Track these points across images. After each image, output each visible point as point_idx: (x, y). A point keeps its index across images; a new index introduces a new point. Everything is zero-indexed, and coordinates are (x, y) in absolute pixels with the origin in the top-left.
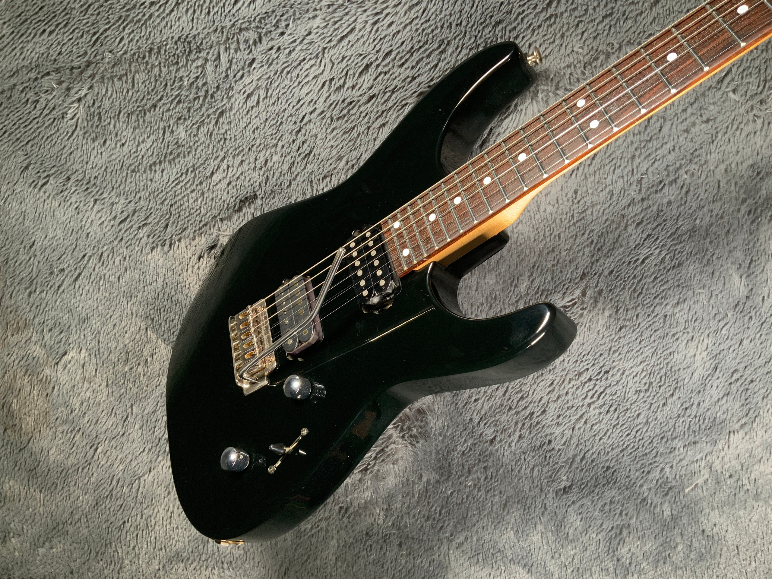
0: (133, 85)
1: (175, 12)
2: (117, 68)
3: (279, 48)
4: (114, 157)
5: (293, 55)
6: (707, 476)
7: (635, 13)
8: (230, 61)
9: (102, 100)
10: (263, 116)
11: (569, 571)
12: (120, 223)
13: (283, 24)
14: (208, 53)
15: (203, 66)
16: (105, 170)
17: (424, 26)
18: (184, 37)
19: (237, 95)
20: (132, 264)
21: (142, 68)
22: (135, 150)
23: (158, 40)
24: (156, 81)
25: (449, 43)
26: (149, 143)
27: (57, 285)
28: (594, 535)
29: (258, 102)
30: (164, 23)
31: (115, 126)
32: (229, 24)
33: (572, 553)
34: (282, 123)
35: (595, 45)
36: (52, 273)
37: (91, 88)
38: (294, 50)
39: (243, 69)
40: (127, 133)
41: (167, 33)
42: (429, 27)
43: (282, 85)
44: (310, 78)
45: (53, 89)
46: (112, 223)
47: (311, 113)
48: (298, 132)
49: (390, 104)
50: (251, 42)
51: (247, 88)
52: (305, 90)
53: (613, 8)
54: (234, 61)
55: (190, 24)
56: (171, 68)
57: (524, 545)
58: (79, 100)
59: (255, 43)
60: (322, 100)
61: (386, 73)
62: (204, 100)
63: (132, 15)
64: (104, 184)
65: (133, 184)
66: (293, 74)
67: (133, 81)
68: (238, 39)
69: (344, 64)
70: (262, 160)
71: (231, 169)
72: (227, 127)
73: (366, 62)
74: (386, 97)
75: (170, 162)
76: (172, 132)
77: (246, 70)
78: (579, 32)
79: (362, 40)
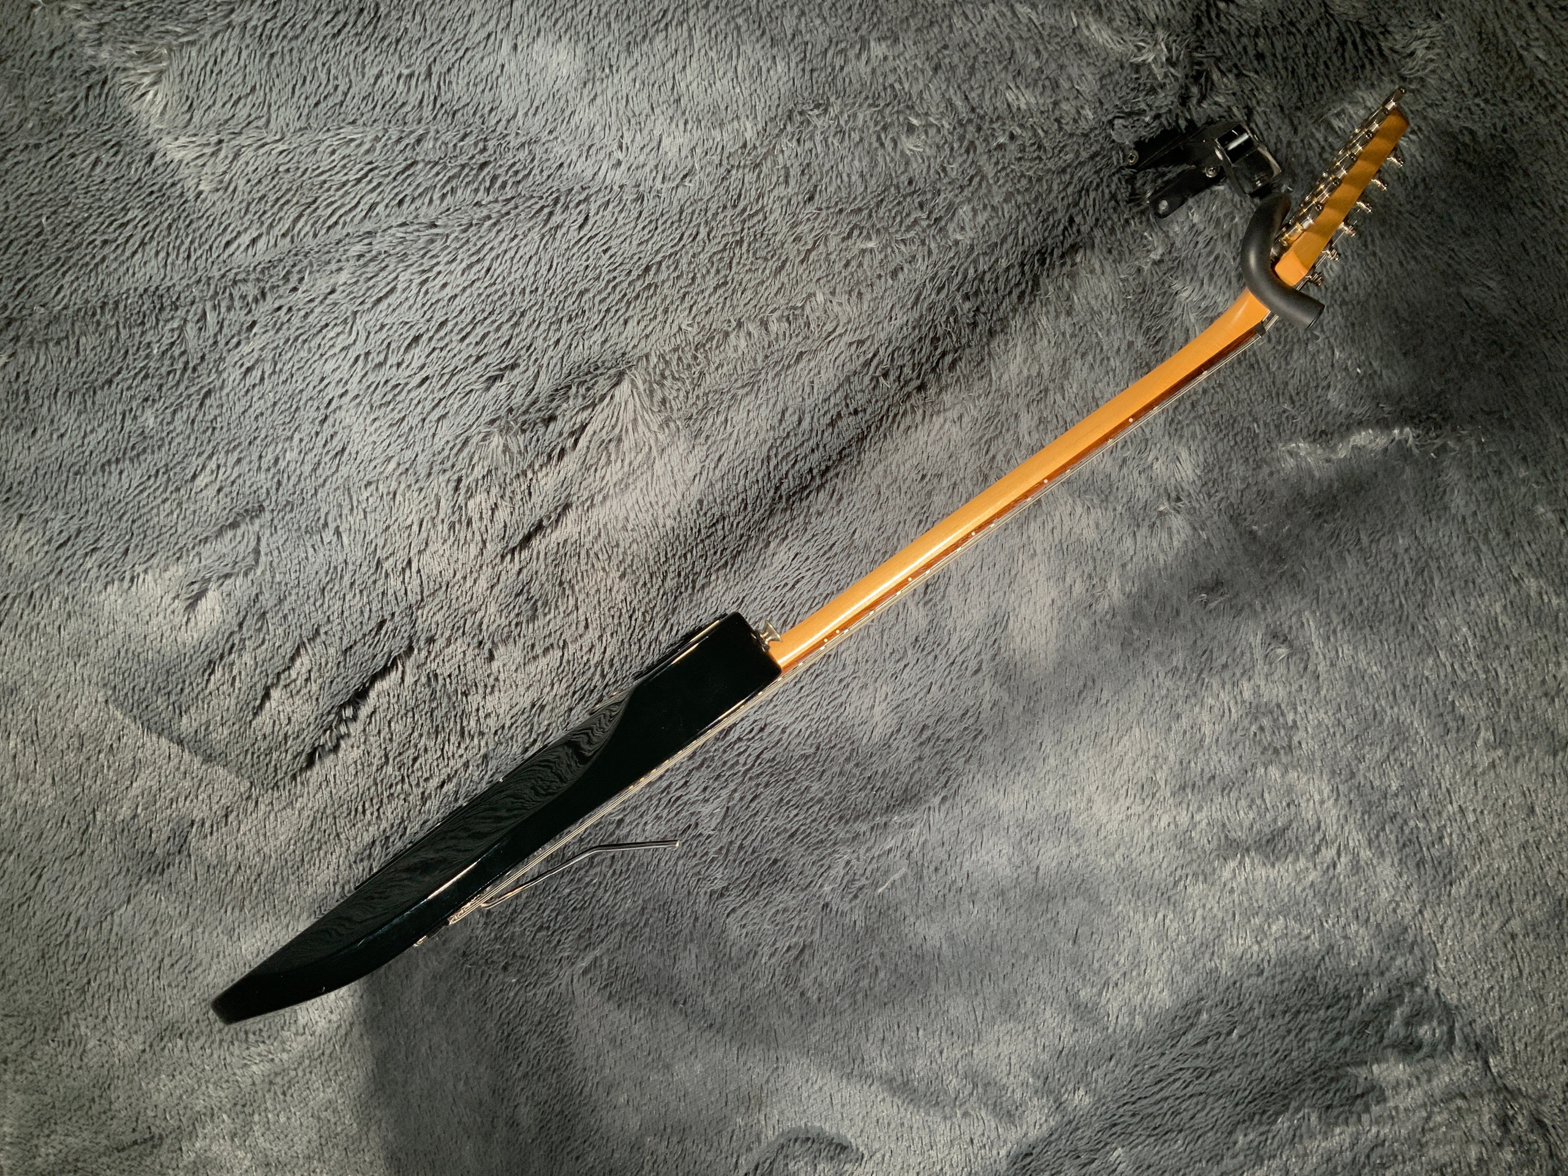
0: (78, 353)
1: (139, 255)
2: (52, 328)
3: (290, 309)
4: (47, 453)
5: (310, 319)
6: (904, 869)
7: (753, 283)
8: (221, 324)
9: (30, 374)
10: (270, 398)
12: (58, 548)
13: (294, 278)
14: (188, 311)
15: (181, 328)
16: (35, 471)
17: (488, 291)
18: (152, 289)
19: (230, 369)
20: (77, 608)
21: (91, 328)
22: (79, 443)
23: (115, 292)
24: (112, 348)
25: (522, 314)
26: (101, 432)
29: (262, 379)
30: (123, 269)
31: (49, 410)
32: (217, 275)
34: (298, 408)
35: (706, 322)
37: (13, 355)
38: (312, 311)
39: (239, 333)
40: (68, 419)
41: (128, 282)
42: (496, 292)
44: (337, 350)
46: (46, 548)
47: (341, 396)
48: (323, 421)
49: (449, 389)
50: (250, 299)
51: (245, 360)
52: (331, 365)
53: (726, 276)
54: (226, 323)
55: (162, 271)
56: (134, 330)
57: (673, 971)
59: (256, 300)
60: (356, 379)
61: (442, 349)
62: (183, 374)
63: (75, 258)
64: (34, 493)
65: (77, 492)
66: (312, 344)
67: (77, 348)
68: (231, 295)
69: (383, 334)
70: (269, 458)
71: (222, 470)
72: (217, 412)
73: (413, 333)
74: (443, 381)
75: (131, 460)
76: (135, 418)
77: (244, 336)
78: (686, 305)
79: (406, 305)
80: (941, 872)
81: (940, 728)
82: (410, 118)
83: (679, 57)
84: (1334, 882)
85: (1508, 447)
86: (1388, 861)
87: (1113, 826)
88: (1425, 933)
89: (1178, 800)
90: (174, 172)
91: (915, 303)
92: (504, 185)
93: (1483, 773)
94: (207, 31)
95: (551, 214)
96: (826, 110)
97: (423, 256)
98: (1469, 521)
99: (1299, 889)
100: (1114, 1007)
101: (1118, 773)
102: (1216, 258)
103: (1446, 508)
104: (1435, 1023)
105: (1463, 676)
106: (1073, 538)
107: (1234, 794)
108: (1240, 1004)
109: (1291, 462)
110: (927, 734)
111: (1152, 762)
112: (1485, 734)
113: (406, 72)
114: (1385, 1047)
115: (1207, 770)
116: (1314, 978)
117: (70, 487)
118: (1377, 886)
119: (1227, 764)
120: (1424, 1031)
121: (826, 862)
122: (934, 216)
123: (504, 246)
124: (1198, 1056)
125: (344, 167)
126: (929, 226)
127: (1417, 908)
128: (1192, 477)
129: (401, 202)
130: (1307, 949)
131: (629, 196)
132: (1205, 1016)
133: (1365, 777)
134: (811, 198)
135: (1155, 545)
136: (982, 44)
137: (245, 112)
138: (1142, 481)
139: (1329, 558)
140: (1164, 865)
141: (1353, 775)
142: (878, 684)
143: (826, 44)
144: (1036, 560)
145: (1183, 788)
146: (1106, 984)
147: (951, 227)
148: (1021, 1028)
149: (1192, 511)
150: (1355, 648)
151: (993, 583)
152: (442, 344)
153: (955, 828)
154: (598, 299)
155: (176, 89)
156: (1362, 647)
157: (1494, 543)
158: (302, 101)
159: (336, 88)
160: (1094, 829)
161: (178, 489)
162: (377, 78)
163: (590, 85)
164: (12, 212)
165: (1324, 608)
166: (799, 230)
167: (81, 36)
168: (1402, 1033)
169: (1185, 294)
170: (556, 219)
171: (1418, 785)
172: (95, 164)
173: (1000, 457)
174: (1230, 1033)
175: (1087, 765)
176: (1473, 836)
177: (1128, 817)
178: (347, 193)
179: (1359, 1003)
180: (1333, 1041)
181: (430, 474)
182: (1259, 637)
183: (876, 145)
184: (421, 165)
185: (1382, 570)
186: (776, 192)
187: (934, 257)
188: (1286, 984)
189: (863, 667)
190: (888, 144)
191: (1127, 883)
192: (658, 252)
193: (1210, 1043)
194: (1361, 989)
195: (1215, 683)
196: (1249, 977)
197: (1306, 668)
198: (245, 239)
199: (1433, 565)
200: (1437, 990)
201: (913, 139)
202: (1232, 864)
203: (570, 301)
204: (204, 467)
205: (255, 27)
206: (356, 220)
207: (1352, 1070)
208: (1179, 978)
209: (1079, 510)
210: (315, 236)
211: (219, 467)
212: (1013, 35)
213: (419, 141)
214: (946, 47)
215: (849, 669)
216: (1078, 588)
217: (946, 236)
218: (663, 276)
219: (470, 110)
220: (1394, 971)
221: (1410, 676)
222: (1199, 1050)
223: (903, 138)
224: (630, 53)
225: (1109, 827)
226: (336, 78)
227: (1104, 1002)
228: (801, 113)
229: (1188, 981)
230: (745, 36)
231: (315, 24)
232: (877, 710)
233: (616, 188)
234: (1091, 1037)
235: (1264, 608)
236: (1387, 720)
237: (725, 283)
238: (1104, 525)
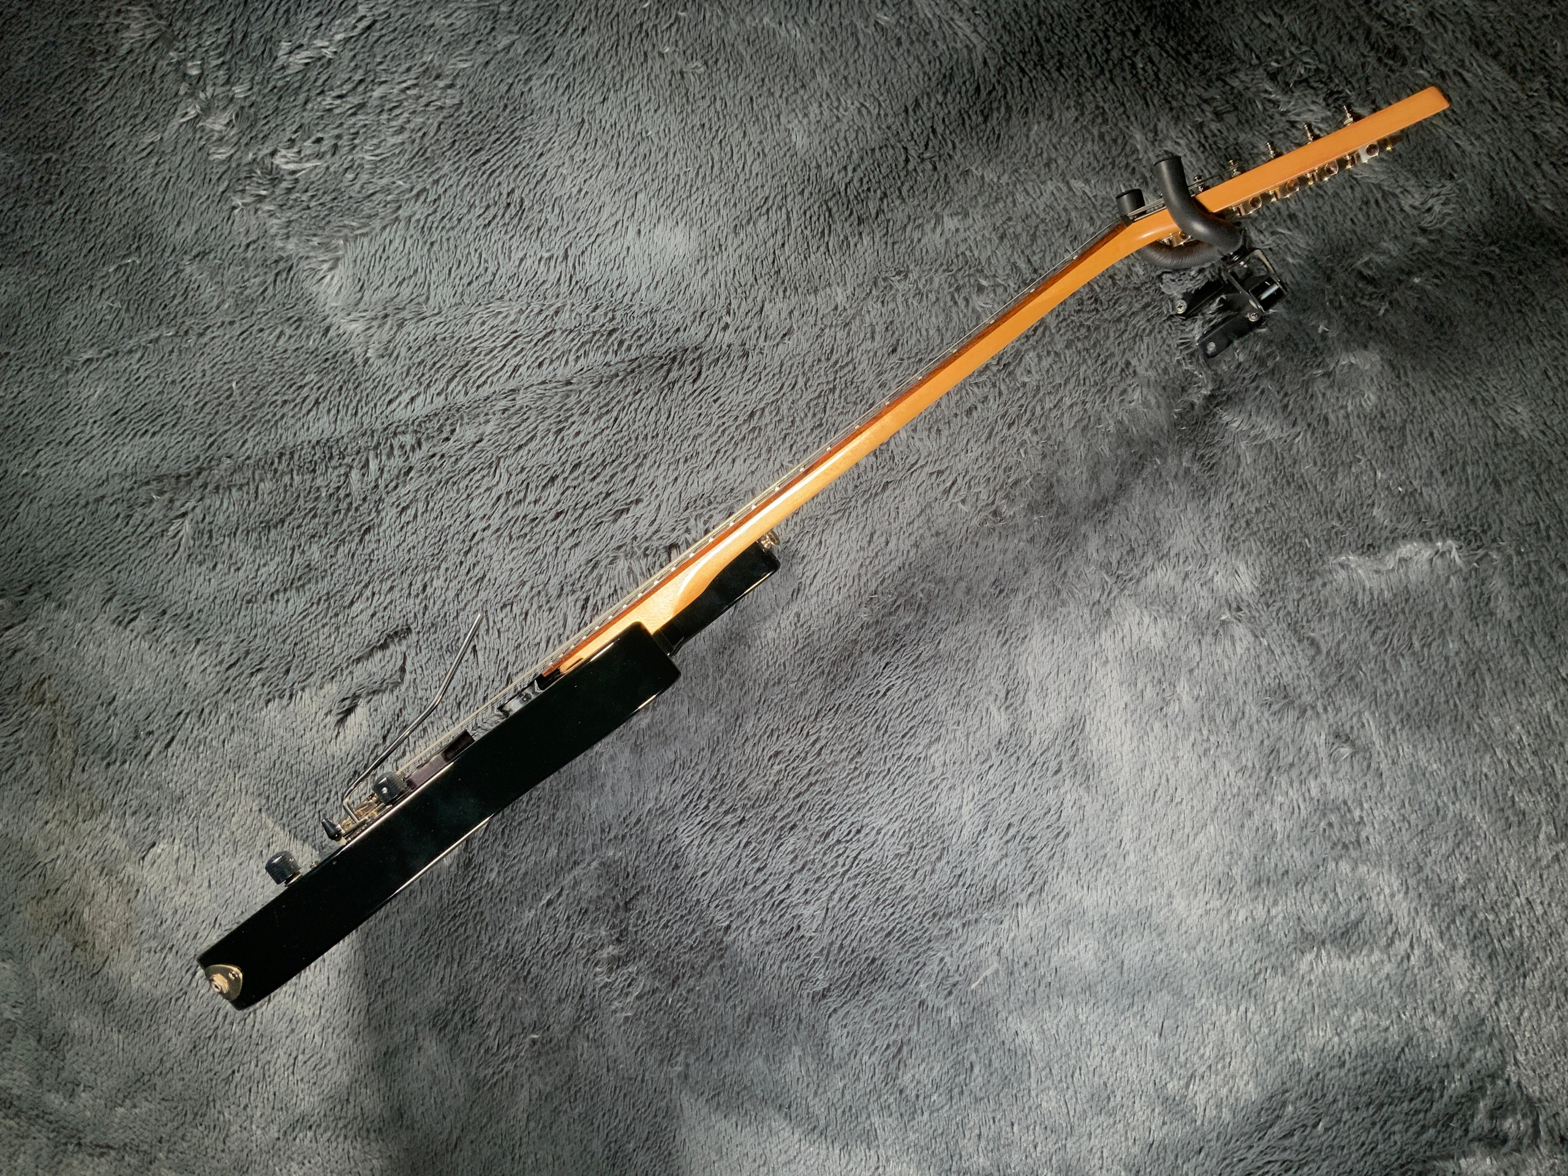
0: (256, 497)
1: (313, 413)
2: (236, 476)
3: (443, 456)
4: (225, 585)
5: (460, 464)
6: (996, 965)
8: (382, 470)
9: (215, 515)
10: (422, 533)
11: (839, 1111)
12: (229, 669)
13: (448, 428)
14: (354, 460)
15: (347, 475)
16: (213, 601)
17: (616, 437)
18: (324, 441)
19: (388, 509)
20: (241, 723)
21: (269, 476)
22: (253, 575)
23: (291, 444)
24: (286, 491)
25: (645, 457)
26: (272, 566)
27: (143, 753)
28: (866, 1058)
29: (415, 516)
30: (299, 424)
31: (229, 546)
32: (380, 429)
33: (841, 1085)
34: (446, 541)
36: (136, 738)
37: (201, 500)
38: (462, 457)
39: (397, 477)
40: (245, 554)
41: (303, 436)
42: (622, 438)
43: (447, 498)
44: (482, 490)
45: (151, 501)
46: (217, 669)
47: (484, 530)
48: (467, 553)
49: (582, 521)
50: (408, 448)
51: (401, 501)
52: (476, 503)
54: (386, 469)
55: (333, 425)
56: (306, 476)
57: (778, 1076)
58: (184, 515)
59: (413, 449)
60: (497, 515)
61: (575, 487)
62: (346, 514)
63: (259, 415)
64: (211, 619)
65: (248, 619)
66: (461, 486)
67: (256, 492)
68: (391, 446)
69: (524, 476)
70: (419, 585)
71: (377, 597)
72: (375, 546)
73: (550, 473)
74: (577, 514)
75: (298, 589)
76: (303, 552)
77: (401, 479)
78: (787, 444)
79: (545, 450)
80: (1031, 967)
81: (1024, 826)
82: (549, 294)
83: (779, 236)
84: (1409, 974)
85: (1546, 556)
86: (1461, 952)
87: (1192, 920)
88: (1503, 1025)
89: (1254, 895)
90: (346, 342)
91: (989, 437)
92: (629, 348)
93: (1548, 867)
94: (377, 224)
95: (669, 371)
96: (906, 276)
97: (560, 409)
98: (1515, 626)
99: (1375, 982)
100: (1201, 1099)
101: (1195, 869)
102: (1262, 392)
103: (1492, 614)
104: (1519, 1117)
105: (1521, 772)
106: (1142, 646)
107: (1307, 888)
108: (1324, 1096)
109: (1343, 574)
110: (1012, 831)
111: (1227, 858)
112: (1547, 829)
113: (546, 255)
114: (1471, 1141)
115: (1280, 865)
116: (1395, 1070)
117: (243, 613)
118: (1451, 978)
119: (1300, 859)
120: (1508, 1124)
121: (922, 959)
122: (1003, 362)
123: (629, 399)
124: (1285, 1149)
125: (493, 335)
126: (999, 371)
127: (1493, 1000)
128: (1250, 588)
129: (540, 365)
130: (1386, 1041)
131: (736, 351)
132: (1290, 1108)
133: (1433, 871)
134: (894, 351)
135: (1219, 651)
136: (1042, 215)
137: (408, 291)
138: (1204, 592)
139: (1384, 663)
140: (1244, 959)
141: (1420, 869)
142: (965, 785)
143: (906, 221)
144: (1109, 667)
145: (1258, 883)
146: (1193, 1076)
147: (1018, 372)
148: (1111, 1121)
149: (1252, 619)
150: (1415, 746)
151: (1069, 688)
152: (575, 483)
153: (1042, 924)
154: (709, 442)
155: (350, 273)
156: (1421, 746)
157: (1540, 646)
158: (457, 281)
159: (486, 270)
160: (1176, 922)
161: (337, 615)
162: (522, 260)
163: (702, 262)
164: (207, 379)
165: (1383, 709)
166: (884, 377)
167: (273, 231)
168: (1487, 1126)
169: (1235, 425)
170: (674, 375)
171: (1485, 878)
172: (279, 337)
173: (1071, 573)
174: (1315, 1126)
175: (1166, 862)
176: (1542, 928)
177: (1207, 912)
178: (494, 357)
179: (1442, 1096)
180: (1419, 1134)
181: (559, 596)
182: (1323, 737)
183: (950, 303)
184: (558, 333)
185: (1435, 672)
186: (863, 347)
187: (1004, 398)
188: (1367, 1076)
189: (951, 769)
190: (961, 302)
191: (1209, 976)
192: (761, 399)
193: (1297, 1134)
194: (1442, 1081)
195: (1284, 781)
196: (1331, 1068)
197: (1369, 766)
198: (406, 397)
199: (1484, 668)
200: (1519, 1084)
201: (983, 297)
202: (1309, 957)
203: (686, 444)
204: (361, 594)
205: (419, 221)
206: (502, 380)
207: (1439, 1164)
208: (1263, 1071)
209: (1146, 620)
210: (466, 393)
211: (374, 594)
212: (1070, 207)
213: (557, 313)
214: (1010, 219)
215: (938, 772)
216: (1149, 693)
217: (1015, 380)
218: (767, 419)
219: (601, 285)
220: (1474, 1063)
221: (1469, 773)
222: (1287, 1143)
223: (974, 296)
224: (736, 234)
225: (1189, 921)
226: (486, 261)
227: (1191, 1095)
228: (885, 279)
229: (1273, 1073)
230: (836, 216)
231: (469, 217)
232: (965, 810)
233: (724, 347)
234: (1179, 1131)
235: (1325, 709)
236: (1450, 815)
237: (821, 425)
238: (1171, 634)
